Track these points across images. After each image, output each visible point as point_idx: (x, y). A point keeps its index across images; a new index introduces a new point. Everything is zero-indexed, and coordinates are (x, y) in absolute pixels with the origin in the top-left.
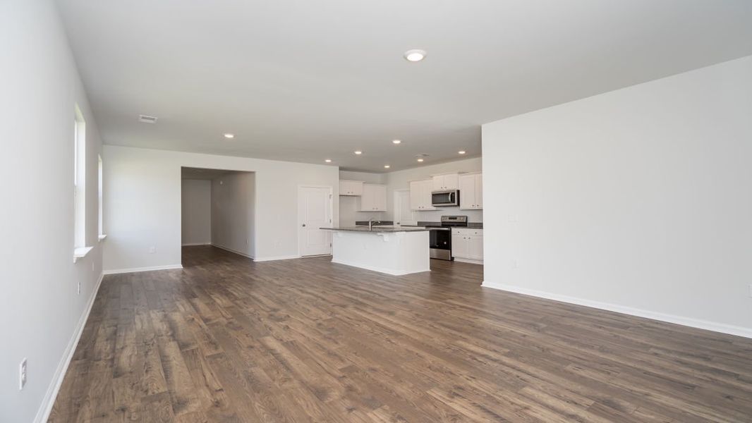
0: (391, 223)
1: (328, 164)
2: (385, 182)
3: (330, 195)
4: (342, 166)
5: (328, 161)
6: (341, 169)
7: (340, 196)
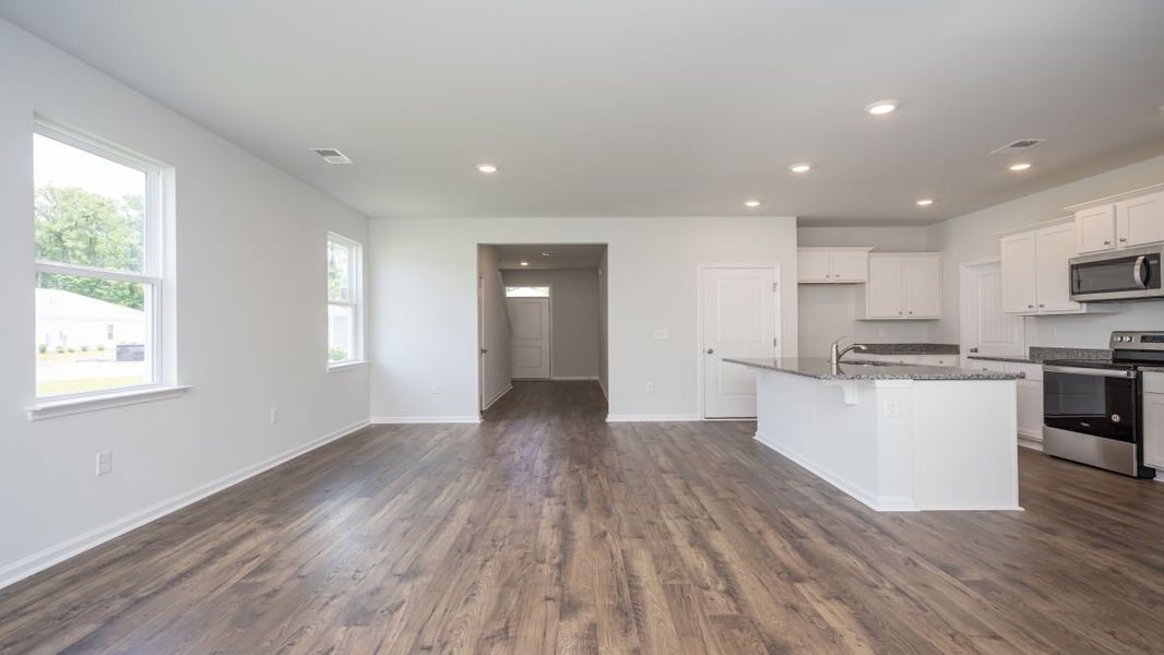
0: (953, 349)
1: (754, 213)
2: (935, 247)
3: (775, 284)
4: (804, 213)
5: (753, 204)
6: (802, 223)
7: (799, 284)
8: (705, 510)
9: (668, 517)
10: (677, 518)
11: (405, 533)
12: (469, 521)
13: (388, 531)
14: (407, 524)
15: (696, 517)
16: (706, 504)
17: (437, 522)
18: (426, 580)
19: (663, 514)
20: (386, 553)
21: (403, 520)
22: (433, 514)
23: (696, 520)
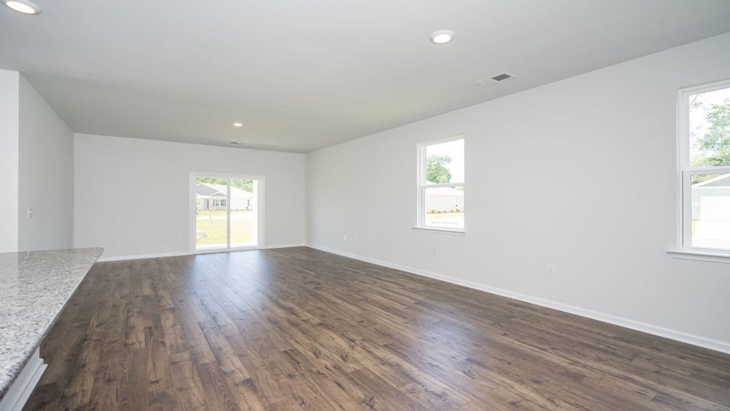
8: (205, 336)
9: (231, 325)
10: (225, 326)
15: (212, 328)
16: (203, 339)
19: (235, 327)
23: (213, 326)
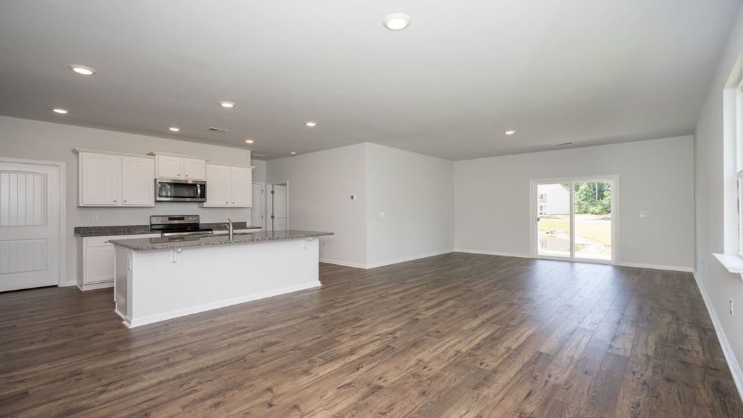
11: (513, 318)
12: (477, 317)
13: (522, 322)
14: (512, 323)
17: (494, 320)
18: (507, 302)
20: (524, 312)
21: (514, 326)
22: (494, 325)
